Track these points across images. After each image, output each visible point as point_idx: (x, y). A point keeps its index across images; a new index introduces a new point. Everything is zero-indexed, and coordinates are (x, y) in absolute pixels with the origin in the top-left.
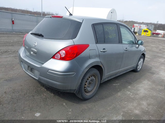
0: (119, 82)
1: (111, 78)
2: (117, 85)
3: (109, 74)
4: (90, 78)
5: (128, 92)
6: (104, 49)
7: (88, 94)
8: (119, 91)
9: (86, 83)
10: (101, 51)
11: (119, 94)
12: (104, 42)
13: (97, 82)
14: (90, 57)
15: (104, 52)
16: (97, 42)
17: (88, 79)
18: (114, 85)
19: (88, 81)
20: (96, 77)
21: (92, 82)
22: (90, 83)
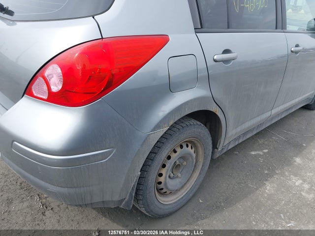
0: (266, 143)
1: (244, 139)
2: (260, 155)
3: (239, 129)
4: (175, 151)
5: (294, 178)
6: (226, 51)
7: (169, 201)
8: (266, 177)
9: (164, 171)
10: (215, 61)
11: (269, 188)
12: (229, 26)
13: (201, 160)
14: (170, 87)
15: (226, 61)
16: (201, 26)
17: (169, 158)
18: (253, 153)
19: (169, 164)
20: (199, 145)
21: (185, 163)
22: (176, 167)
